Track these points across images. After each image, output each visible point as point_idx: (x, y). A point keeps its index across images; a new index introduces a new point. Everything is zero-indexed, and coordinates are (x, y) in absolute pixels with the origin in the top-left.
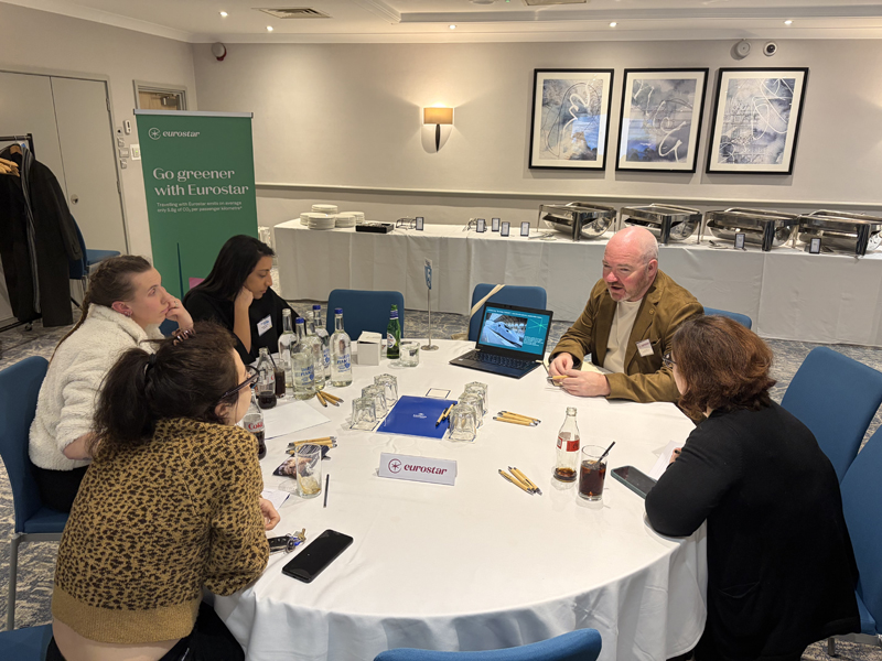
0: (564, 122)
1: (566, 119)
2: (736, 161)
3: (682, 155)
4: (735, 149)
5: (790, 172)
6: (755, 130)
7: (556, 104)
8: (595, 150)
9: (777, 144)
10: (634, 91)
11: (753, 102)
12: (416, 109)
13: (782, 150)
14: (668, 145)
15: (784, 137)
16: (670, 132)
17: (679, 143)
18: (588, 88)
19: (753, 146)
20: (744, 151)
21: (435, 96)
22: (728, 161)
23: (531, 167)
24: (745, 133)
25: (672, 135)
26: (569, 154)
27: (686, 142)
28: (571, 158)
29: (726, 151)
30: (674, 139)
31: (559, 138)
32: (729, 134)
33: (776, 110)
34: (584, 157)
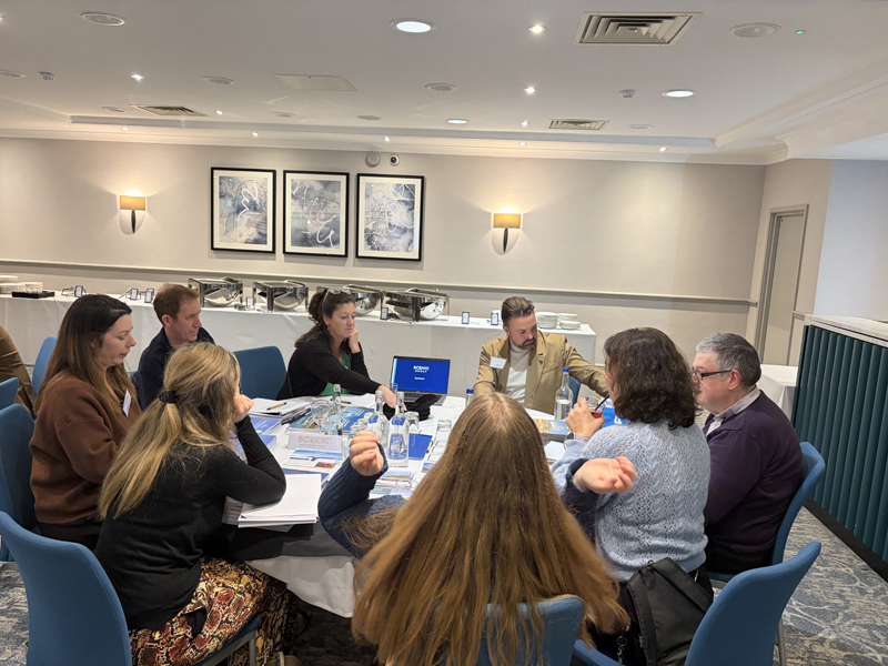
0: (238, 212)
1: (239, 209)
2: (378, 249)
3: (336, 242)
4: (376, 239)
5: (420, 260)
6: (390, 224)
7: (231, 196)
8: (266, 235)
9: (406, 237)
10: (293, 189)
11: (385, 202)
12: (114, 196)
13: (412, 241)
14: (324, 234)
15: (412, 231)
16: (324, 223)
17: (332, 232)
18: (256, 185)
19: (390, 237)
20: (383, 241)
21: (130, 186)
22: (373, 248)
23: (213, 248)
24: (383, 226)
25: (326, 225)
26: (245, 238)
27: (337, 231)
28: (246, 242)
29: (369, 240)
30: (328, 229)
31: (235, 225)
32: (370, 227)
33: (403, 209)
34: (256, 242)
